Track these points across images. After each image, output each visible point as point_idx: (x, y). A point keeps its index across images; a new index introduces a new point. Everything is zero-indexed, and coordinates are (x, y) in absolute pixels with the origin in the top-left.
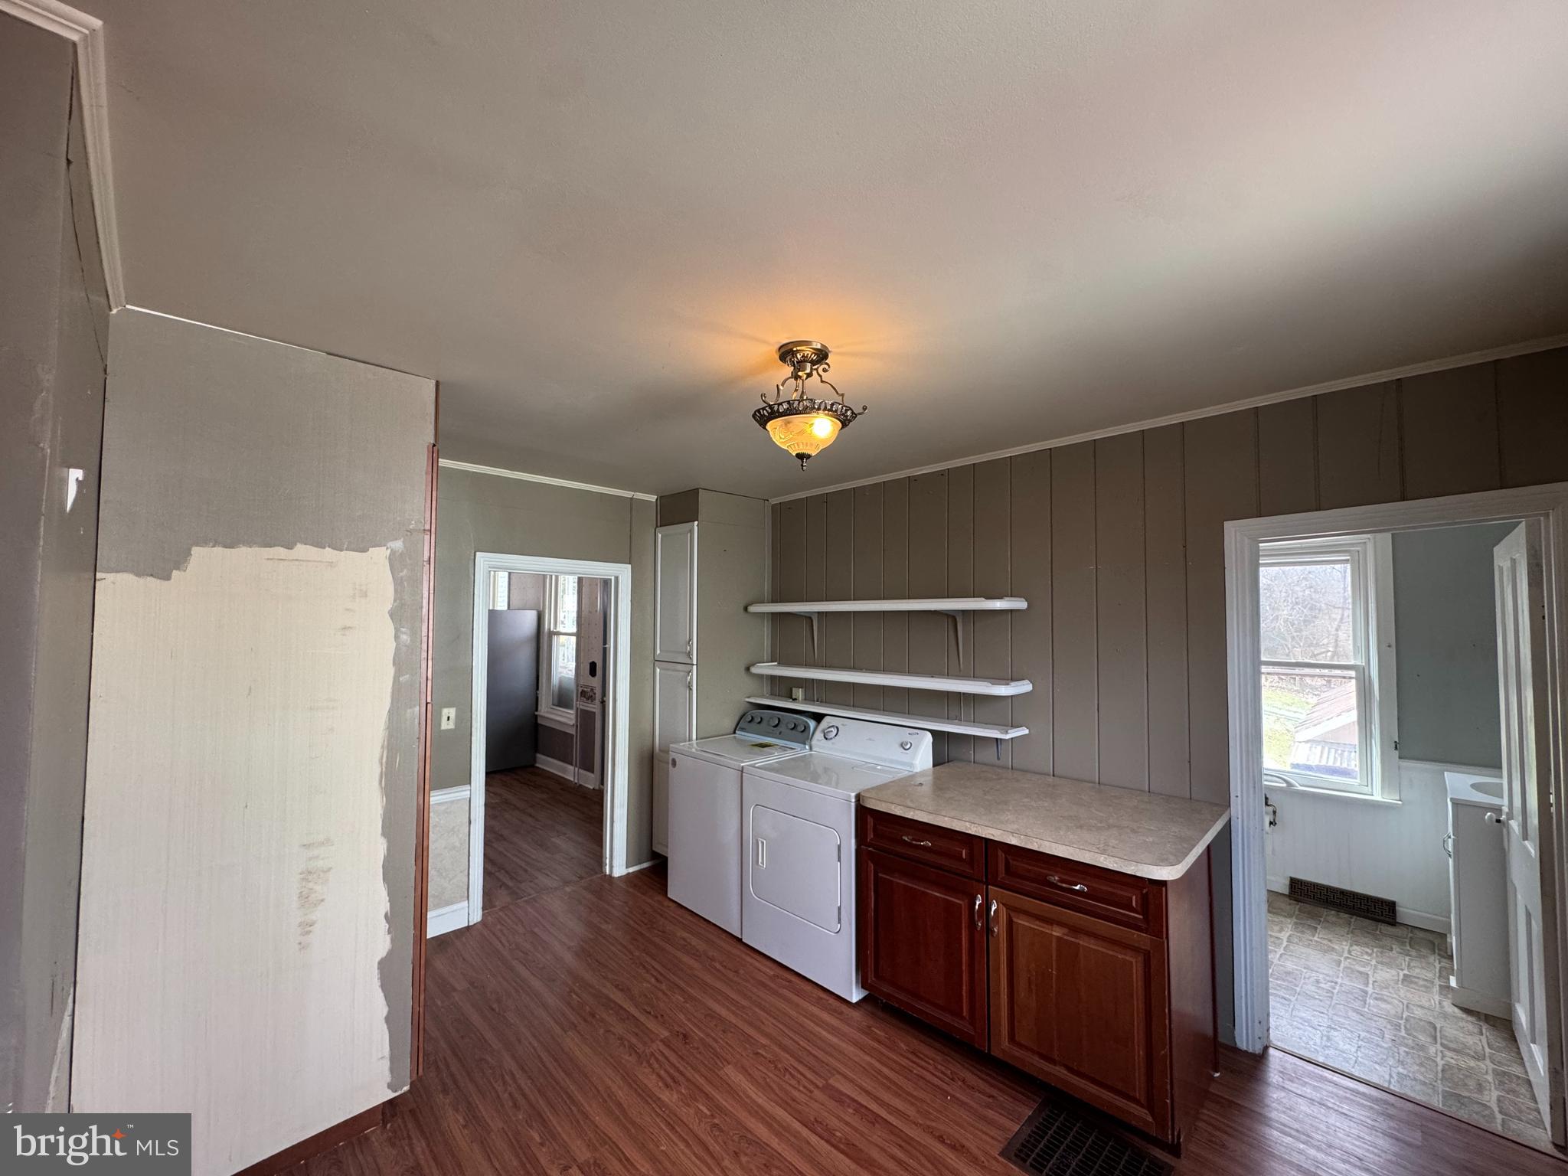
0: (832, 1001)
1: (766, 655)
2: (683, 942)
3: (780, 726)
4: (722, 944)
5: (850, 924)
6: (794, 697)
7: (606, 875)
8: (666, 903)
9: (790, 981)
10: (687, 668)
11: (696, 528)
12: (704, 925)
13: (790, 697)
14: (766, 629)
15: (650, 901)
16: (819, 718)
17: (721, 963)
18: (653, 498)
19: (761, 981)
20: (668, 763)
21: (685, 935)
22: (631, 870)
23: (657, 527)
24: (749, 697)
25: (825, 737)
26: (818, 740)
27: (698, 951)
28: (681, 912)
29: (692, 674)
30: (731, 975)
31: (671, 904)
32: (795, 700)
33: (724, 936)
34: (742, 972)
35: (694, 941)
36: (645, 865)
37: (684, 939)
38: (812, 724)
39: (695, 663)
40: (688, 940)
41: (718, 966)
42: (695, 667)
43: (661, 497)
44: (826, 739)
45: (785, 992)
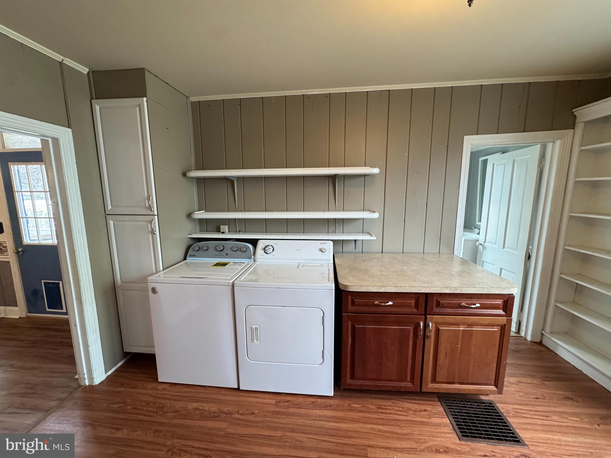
0: (320, 400)
1: (196, 208)
2: (198, 412)
3: (224, 250)
4: (228, 398)
5: (331, 357)
6: (222, 231)
7: (86, 387)
8: (160, 387)
9: (288, 401)
10: (150, 218)
11: (145, 104)
12: (202, 390)
13: (218, 231)
14: (194, 189)
15: (144, 391)
16: (254, 242)
17: (238, 413)
18: (85, 70)
19: (273, 411)
20: (148, 291)
21: (195, 405)
22: (109, 373)
23: (92, 99)
24: (190, 234)
25: (265, 253)
26: (261, 255)
27: (214, 413)
28: (177, 388)
29: (155, 223)
30: (251, 418)
31: (164, 386)
32: (223, 233)
33: (223, 391)
34: (256, 412)
35: (207, 407)
36: (119, 364)
37: (197, 409)
38: (250, 246)
39: (156, 214)
40: (201, 408)
41: (237, 416)
42: (156, 216)
43: (92, 72)
44: (267, 253)
45: (291, 410)
